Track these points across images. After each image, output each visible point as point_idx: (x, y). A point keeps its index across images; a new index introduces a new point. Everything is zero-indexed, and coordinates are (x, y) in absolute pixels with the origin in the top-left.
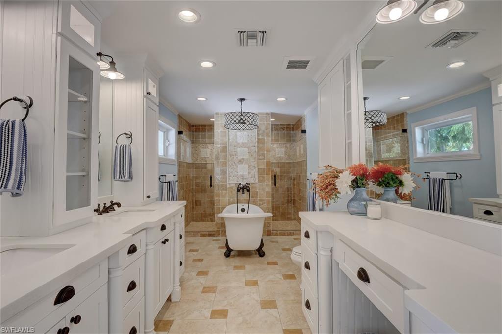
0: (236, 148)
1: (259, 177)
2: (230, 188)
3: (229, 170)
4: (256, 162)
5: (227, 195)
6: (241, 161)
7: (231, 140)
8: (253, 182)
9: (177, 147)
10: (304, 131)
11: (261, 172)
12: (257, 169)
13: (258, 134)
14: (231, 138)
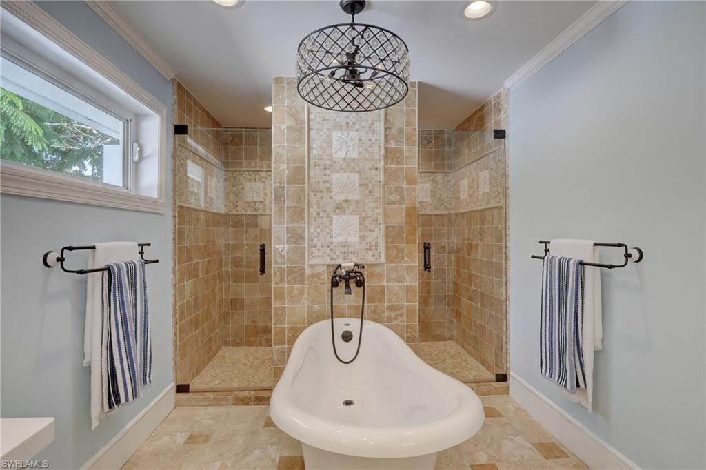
0: (328, 172)
1: (387, 248)
2: (311, 276)
3: (311, 230)
4: (380, 211)
5: (306, 295)
6: (341, 208)
7: (315, 152)
8: (372, 260)
9: (170, 167)
10: (500, 134)
11: (393, 236)
12: (382, 227)
13: (386, 136)
14: (315, 145)
